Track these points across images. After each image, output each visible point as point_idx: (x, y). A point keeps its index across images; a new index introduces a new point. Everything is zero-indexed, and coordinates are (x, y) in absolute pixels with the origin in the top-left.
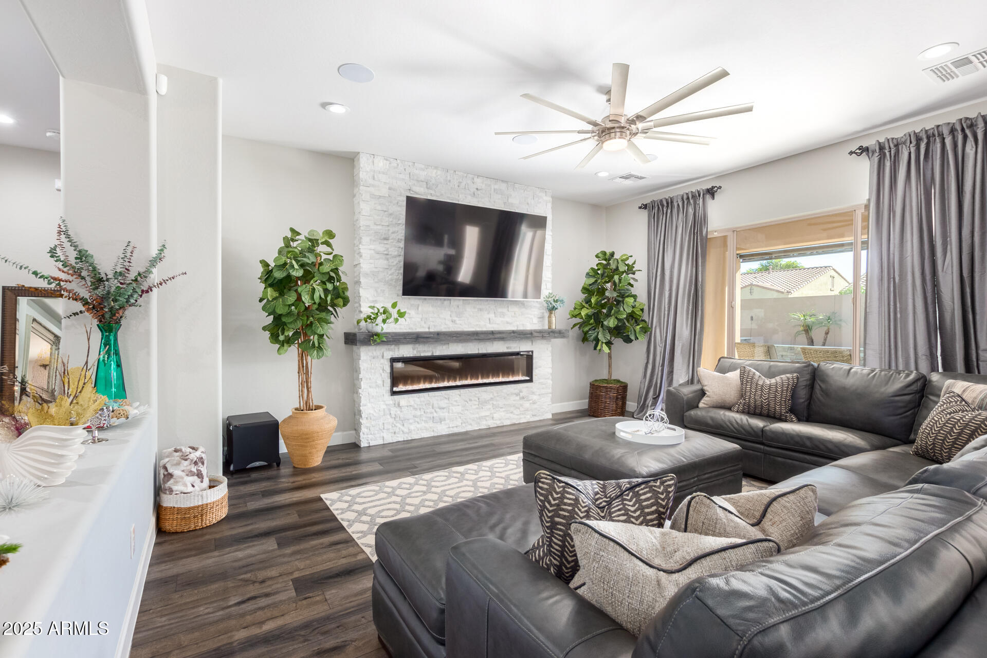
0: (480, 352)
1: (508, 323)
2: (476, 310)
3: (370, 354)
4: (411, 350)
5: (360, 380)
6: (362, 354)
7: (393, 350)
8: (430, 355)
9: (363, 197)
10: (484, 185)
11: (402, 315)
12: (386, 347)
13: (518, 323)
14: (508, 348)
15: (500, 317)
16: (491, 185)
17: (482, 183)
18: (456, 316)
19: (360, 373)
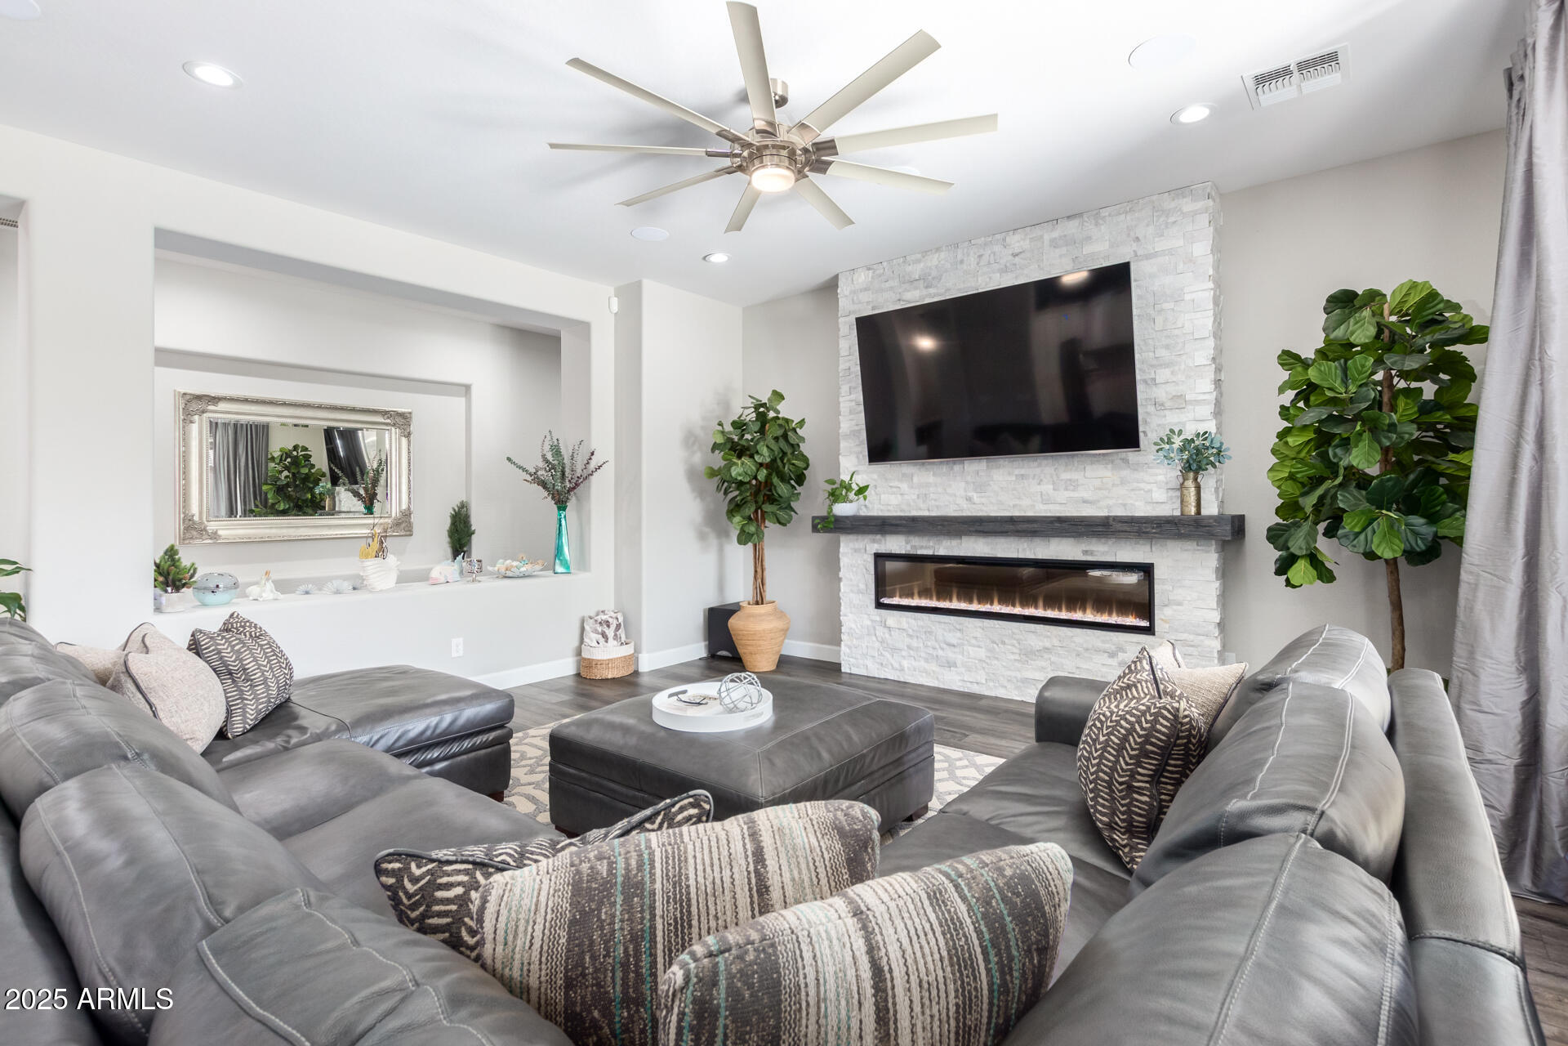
2: (1013, 478)
3: (851, 545)
4: (906, 544)
5: (840, 580)
6: (842, 545)
7: (879, 542)
8: (931, 553)
9: (841, 333)
10: (1028, 241)
11: (862, 491)
12: (871, 537)
13: (1111, 502)
14: (1085, 552)
15: (1066, 489)
16: (1042, 237)
17: (1024, 240)
18: (975, 490)
19: (840, 570)
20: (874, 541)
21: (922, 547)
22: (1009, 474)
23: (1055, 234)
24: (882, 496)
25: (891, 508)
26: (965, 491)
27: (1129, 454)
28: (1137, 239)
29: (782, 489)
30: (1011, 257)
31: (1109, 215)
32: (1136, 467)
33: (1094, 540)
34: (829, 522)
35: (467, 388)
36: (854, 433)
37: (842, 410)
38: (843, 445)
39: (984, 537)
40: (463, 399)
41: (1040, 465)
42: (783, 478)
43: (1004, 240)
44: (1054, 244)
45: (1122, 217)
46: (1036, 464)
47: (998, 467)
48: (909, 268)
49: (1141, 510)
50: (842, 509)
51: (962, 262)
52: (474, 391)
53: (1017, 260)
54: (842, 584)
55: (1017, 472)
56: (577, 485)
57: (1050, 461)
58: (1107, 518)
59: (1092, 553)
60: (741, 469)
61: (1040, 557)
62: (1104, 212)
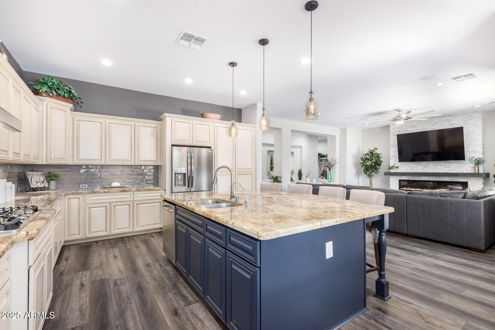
0: (436, 180)
1: (452, 170)
2: (434, 165)
3: (393, 178)
4: (406, 178)
5: (390, 185)
6: (390, 178)
7: (400, 177)
8: (413, 180)
9: (391, 136)
10: (438, 120)
11: (397, 167)
12: (398, 176)
13: (458, 170)
14: (452, 180)
15: (447, 168)
16: (441, 119)
17: (437, 120)
18: (425, 168)
19: (390, 183)
20: (399, 177)
21: (411, 179)
22: (433, 165)
23: (445, 119)
24: (401, 168)
25: (403, 171)
26: (422, 167)
27: (463, 161)
28: (465, 121)
29: (377, 167)
30: (434, 123)
31: (458, 116)
32: (464, 164)
33: (454, 177)
34: (389, 173)
35: (301, 147)
36: (394, 156)
37: (391, 151)
38: (391, 158)
39: (427, 176)
40: (300, 149)
41: (441, 163)
42: (378, 165)
43: (432, 119)
44: (444, 121)
45: (461, 116)
46: (440, 163)
47: (431, 163)
48: (408, 124)
49: (465, 171)
50: (392, 171)
51: (422, 123)
52: (303, 147)
53: (435, 123)
54: (390, 186)
55: (435, 164)
56: (333, 166)
57: (443, 162)
58: (457, 173)
59: (453, 180)
60: (369, 163)
61: (441, 180)
62: (457, 115)
